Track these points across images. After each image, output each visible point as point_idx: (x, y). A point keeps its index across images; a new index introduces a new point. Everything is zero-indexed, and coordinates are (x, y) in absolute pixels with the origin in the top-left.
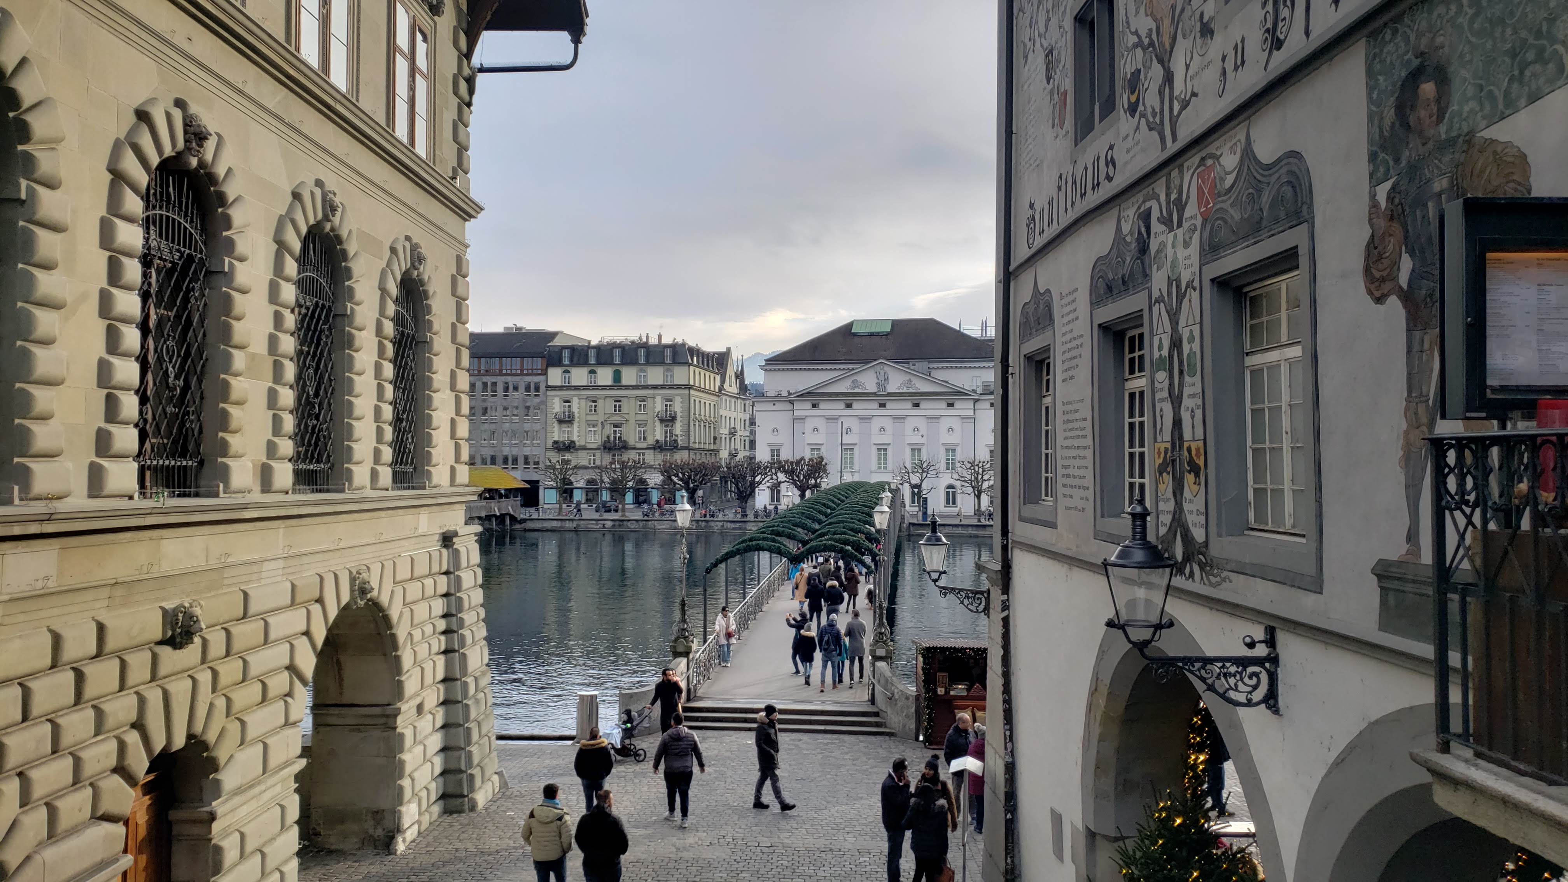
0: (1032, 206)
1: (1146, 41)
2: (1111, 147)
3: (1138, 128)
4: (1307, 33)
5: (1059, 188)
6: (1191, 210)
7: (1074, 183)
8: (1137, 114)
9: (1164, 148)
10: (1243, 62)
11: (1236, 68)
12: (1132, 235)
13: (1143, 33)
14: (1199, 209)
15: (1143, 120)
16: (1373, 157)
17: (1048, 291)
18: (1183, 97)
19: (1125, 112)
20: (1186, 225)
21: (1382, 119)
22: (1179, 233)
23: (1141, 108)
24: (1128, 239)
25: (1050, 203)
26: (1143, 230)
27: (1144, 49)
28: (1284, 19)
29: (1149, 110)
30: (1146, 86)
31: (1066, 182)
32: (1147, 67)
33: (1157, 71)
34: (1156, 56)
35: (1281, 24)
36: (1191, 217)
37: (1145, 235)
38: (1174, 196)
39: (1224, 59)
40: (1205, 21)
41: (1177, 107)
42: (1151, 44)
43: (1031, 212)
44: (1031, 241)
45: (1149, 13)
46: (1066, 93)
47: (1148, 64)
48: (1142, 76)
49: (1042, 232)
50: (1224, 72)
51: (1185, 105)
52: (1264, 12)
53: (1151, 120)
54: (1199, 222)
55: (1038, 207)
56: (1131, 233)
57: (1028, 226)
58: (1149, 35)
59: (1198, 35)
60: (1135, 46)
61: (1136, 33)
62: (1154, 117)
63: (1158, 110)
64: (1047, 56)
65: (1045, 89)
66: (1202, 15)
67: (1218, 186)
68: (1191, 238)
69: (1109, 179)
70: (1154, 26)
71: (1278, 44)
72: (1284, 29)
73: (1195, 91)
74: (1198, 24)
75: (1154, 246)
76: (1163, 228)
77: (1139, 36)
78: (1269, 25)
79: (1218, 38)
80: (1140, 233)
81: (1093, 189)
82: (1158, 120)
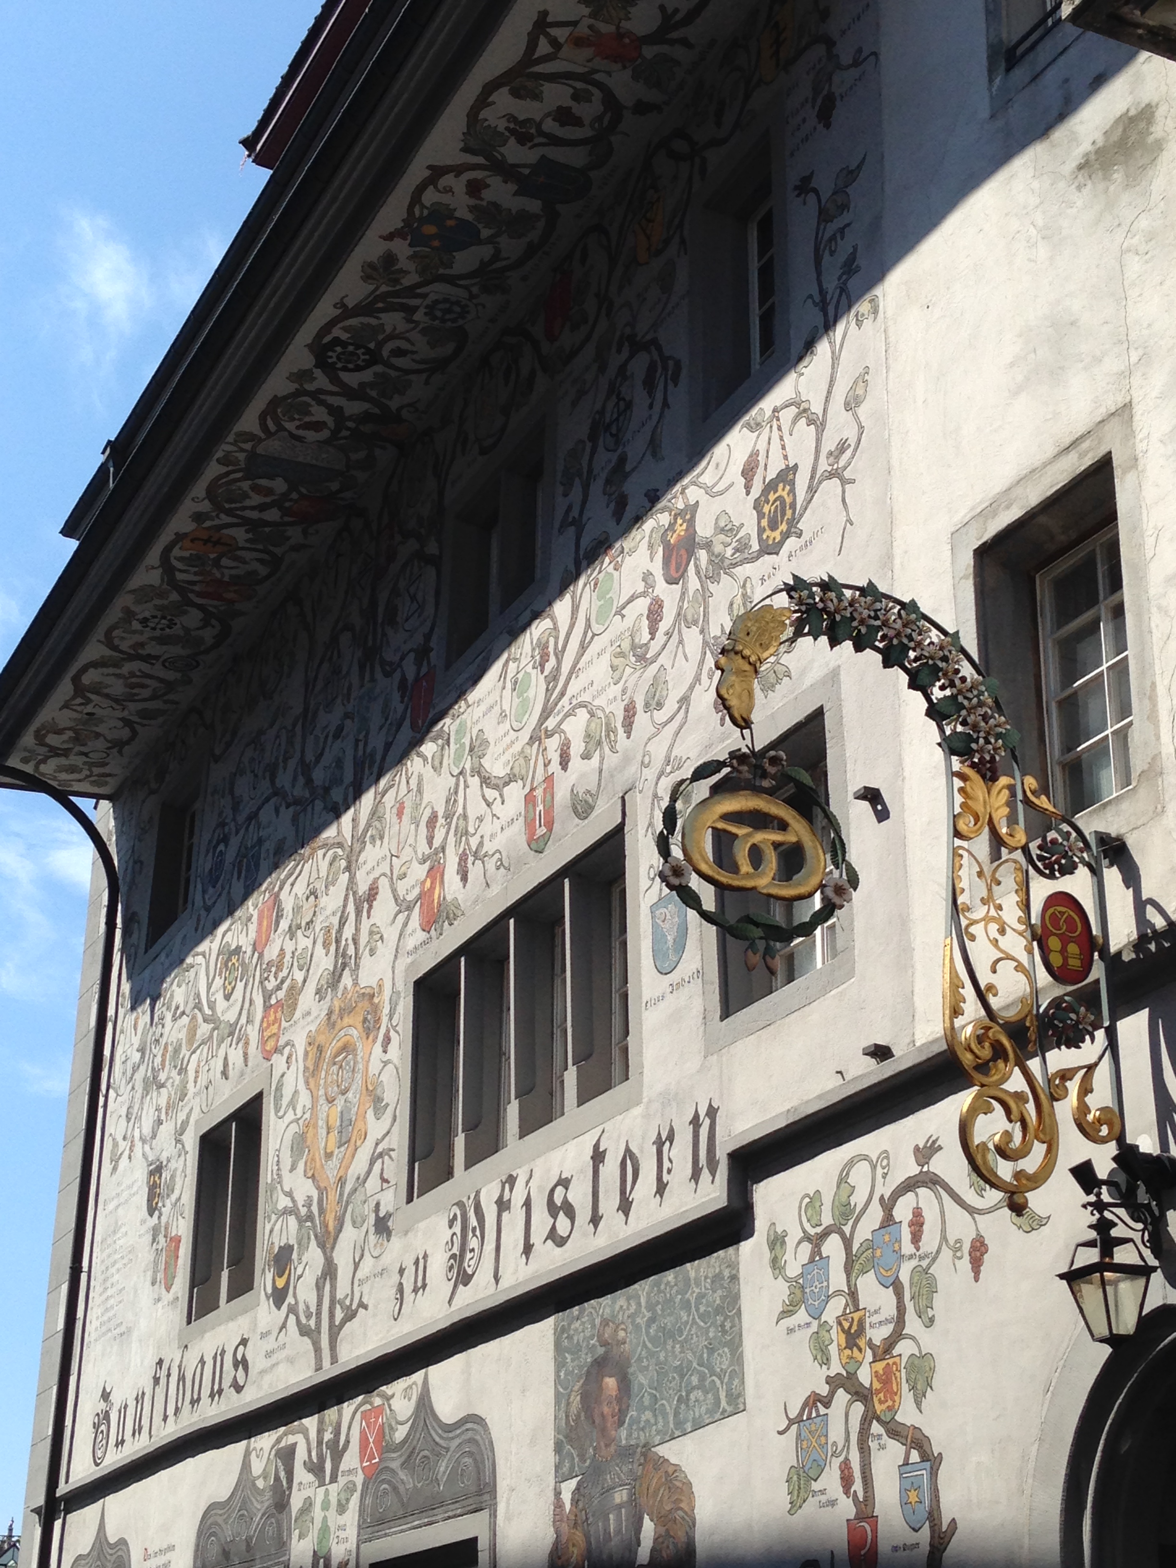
0: (105, 1396)
1: (303, 1211)
2: (244, 1342)
3: (284, 1326)
4: (497, 1279)
5: (156, 1381)
6: (351, 1460)
7: (182, 1378)
8: (285, 1307)
9: (319, 1368)
10: (424, 1286)
11: (415, 1291)
12: (265, 1478)
13: (300, 1201)
14: (362, 1462)
15: (292, 1318)
16: (558, 1448)
17: (123, 1542)
18: (348, 1302)
19: (268, 1298)
20: (342, 1480)
21: (568, 1404)
22: (334, 1488)
23: (290, 1299)
24: (260, 1484)
25: (139, 1399)
26: (282, 1474)
27: (301, 1221)
28: (473, 1250)
29: (301, 1307)
30: (299, 1271)
31: (169, 1375)
32: (303, 1246)
33: (314, 1256)
34: (316, 1236)
35: (469, 1255)
36: (350, 1471)
37: (284, 1483)
38: (328, 1436)
39: (401, 1271)
40: (381, 1214)
41: (339, 1315)
42: (310, 1217)
43: (103, 1405)
44: (99, 1454)
45: (310, 1175)
46: (177, 1240)
47: (305, 1240)
48: (295, 1256)
49: (120, 1443)
50: (401, 1289)
51: (350, 1315)
52: (450, 1232)
53: (303, 1320)
54: (359, 1479)
55: (117, 1399)
56: (265, 1475)
57: (96, 1426)
58: (308, 1204)
59: (372, 1230)
60: (286, 1212)
61: (289, 1194)
62: (309, 1316)
63: (313, 1309)
64: (151, 1173)
65: (143, 1222)
66: (378, 1205)
67: (387, 1438)
68: (348, 1500)
69: (238, 1388)
70: (315, 1194)
71: (464, 1278)
72: (472, 1262)
73: (365, 1300)
74: (372, 1217)
75: (296, 1502)
76: (311, 1477)
77: (293, 1201)
78: (456, 1250)
79: (396, 1243)
80: (277, 1478)
81: (212, 1396)
82: (312, 1323)
